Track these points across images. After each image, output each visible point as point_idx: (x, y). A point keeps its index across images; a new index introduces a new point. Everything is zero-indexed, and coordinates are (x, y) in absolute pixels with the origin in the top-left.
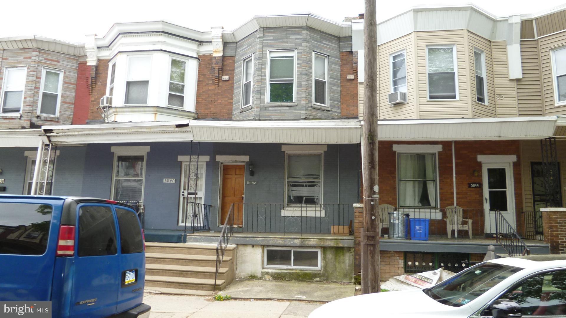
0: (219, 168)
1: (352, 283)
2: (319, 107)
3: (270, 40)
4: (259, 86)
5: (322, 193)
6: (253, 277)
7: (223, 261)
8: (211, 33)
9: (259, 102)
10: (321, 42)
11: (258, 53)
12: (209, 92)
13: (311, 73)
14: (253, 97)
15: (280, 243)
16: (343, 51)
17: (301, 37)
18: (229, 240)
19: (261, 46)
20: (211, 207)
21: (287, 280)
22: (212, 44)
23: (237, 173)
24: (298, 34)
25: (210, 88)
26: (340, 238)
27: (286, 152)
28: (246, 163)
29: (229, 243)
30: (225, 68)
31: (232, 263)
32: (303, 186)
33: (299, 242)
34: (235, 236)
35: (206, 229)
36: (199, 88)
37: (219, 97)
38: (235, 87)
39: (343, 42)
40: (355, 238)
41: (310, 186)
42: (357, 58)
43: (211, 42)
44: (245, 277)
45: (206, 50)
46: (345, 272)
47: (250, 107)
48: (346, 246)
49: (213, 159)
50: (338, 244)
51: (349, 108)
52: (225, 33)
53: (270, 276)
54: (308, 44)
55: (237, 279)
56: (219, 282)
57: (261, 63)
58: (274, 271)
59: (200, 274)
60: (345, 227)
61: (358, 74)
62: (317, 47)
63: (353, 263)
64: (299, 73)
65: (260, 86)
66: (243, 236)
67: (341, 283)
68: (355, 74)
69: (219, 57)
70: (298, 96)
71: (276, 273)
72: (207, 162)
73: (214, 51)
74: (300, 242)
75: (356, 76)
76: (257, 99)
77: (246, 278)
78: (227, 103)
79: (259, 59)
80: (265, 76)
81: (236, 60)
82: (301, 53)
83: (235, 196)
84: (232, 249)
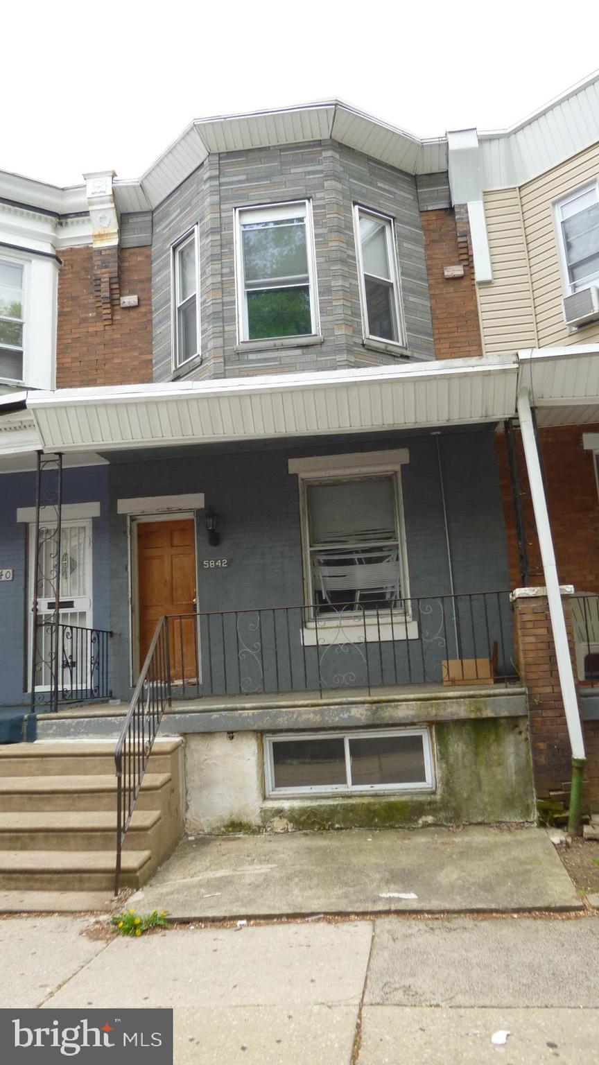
0: (126, 532)
1: (532, 822)
2: (382, 346)
3: (239, 182)
4: (217, 301)
5: (404, 576)
6: (236, 827)
7: (142, 789)
8: (85, 190)
9: (220, 341)
10: (371, 184)
11: (209, 217)
12: (90, 339)
13: (354, 258)
14: (203, 332)
15: (308, 719)
16: (430, 208)
17: (319, 168)
18: (159, 723)
19: (216, 198)
20: (111, 636)
21: (338, 829)
22: (89, 220)
23: (176, 542)
24: (312, 161)
25: (91, 330)
26: (483, 692)
27: (302, 475)
28: (198, 512)
29: (159, 733)
30: (126, 277)
31: (173, 791)
32: (350, 562)
33: (365, 713)
34: (177, 709)
35: (98, 696)
36: (62, 332)
37: (115, 349)
38: (154, 322)
39: (427, 186)
40: (530, 688)
41: (370, 561)
42: (468, 223)
43: (86, 213)
44: (213, 829)
45: (76, 235)
46: (508, 791)
47: (198, 360)
48: (504, 713)
49: (109, 509)
50: (479, 710)
51: (457, 350)
52: (120, 187)
53: (286, 821)
54: (339, 186)
55: (190, 838)
56: (132, 859)
57: (219, 243)
58: (297, 804)
59: (75, 837)
60: (479, 661)
61: (472, 261)
62: (363, 195)
63: (528, 764)
64: (322, 260)
65: (220, 301)
66: (201, 708)
67: (499, 824)
68: (466, 263)
69: (110, 248)
70: (326, 319)
71: (303, 811)
72: (94, 519)
73: (95, 236)
74: (369, 713)
75: (467, 268)
76: (216, 335)
77: (217, 832)
78: (136, 363)
79: (213, 231)
80: (232, 273)
81: (152, 254)
82: (324, 207)
83: (173, 603)
84: (168, 748)
